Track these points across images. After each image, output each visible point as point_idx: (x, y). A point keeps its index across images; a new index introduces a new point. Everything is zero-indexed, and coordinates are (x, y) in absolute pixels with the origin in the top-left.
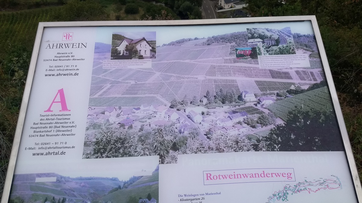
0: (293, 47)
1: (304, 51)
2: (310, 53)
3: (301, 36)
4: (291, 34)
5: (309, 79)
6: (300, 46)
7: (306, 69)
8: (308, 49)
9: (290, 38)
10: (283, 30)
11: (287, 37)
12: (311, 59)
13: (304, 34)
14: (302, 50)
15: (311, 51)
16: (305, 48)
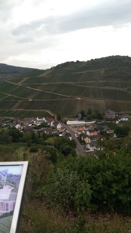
0: (3, 184)
1: (10, 186)
2: (13, 188)
3: (13, 176)
4: (6, 174)
5: (3, 209)
6: (8, 183)
7: (4, 201)
8: (13, 185)
9: (5, 177)
10: (3, 171)
11: (3, 176)
12: (11, 193)
13: (15, 174)
14: (9, 186)
15: (14, 187)
16: (11, 184)
